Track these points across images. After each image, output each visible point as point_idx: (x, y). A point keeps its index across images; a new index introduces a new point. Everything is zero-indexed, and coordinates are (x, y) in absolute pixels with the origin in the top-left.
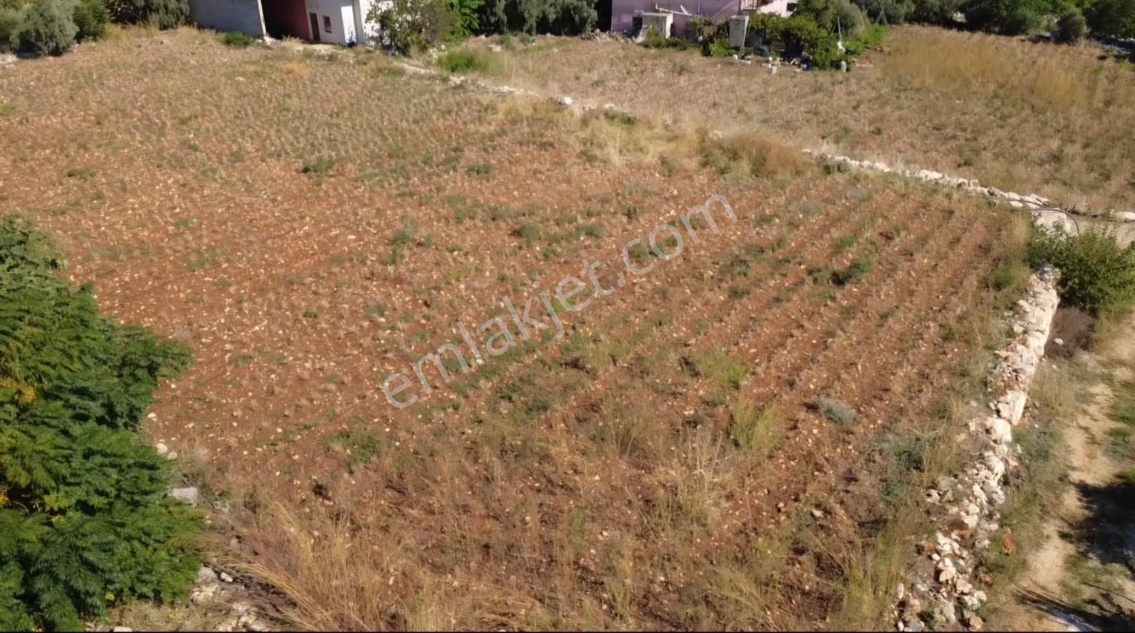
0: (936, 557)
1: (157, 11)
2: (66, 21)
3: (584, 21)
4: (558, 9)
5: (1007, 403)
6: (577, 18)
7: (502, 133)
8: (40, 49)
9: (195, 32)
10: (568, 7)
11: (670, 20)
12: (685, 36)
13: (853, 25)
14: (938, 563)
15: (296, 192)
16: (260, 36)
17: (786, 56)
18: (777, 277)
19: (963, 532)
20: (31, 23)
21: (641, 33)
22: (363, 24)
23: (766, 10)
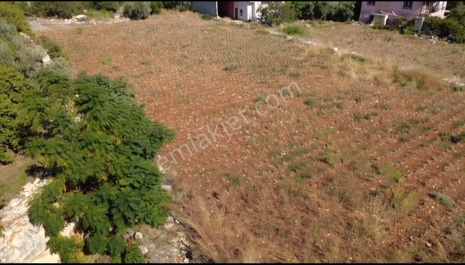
1: (179, 5)
2: (148, 7)
3: (347, 16)
4: (337, 10)
6: (344, 15)
7: (306, 60)
9: (192, 13)
10: (341, 9)
11: (386, 17)
12: (392, 25)
15: (221, 77)
16: (216, 16)
17: (441, 36)
18: (423, 135)
20: (136, 7)
21: (372, 22)
22: (255, 13)
23: (433, 15)
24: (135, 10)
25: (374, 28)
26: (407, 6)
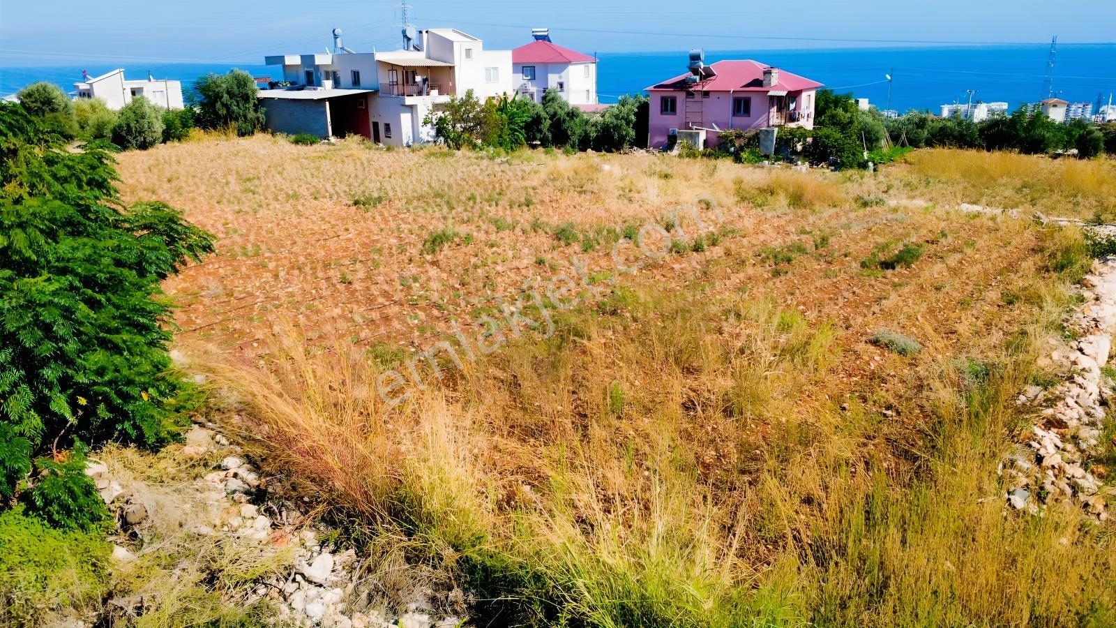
0: (1035, 444)
1: (236, 119)
2: (155, 120)
3: (622, 139)
5: (1091, 343)
6: (616, 136)
7: (544, 185)
8: (129, 142)
9: (269, 136)
10: (608, 126)
11: (703, 136)
12: (720, 147)
13: (877, 140)
14: (1038, 450)
15: (343, 215)
16: (326, 137)
17: (814, 161)
19: (1063, 431)
20: (124, 117)
21: (676, 147)
22: (421, 129)
23: (793, 125)
24: (120, 126)
25: (680, 156)
26: (739, 110)
